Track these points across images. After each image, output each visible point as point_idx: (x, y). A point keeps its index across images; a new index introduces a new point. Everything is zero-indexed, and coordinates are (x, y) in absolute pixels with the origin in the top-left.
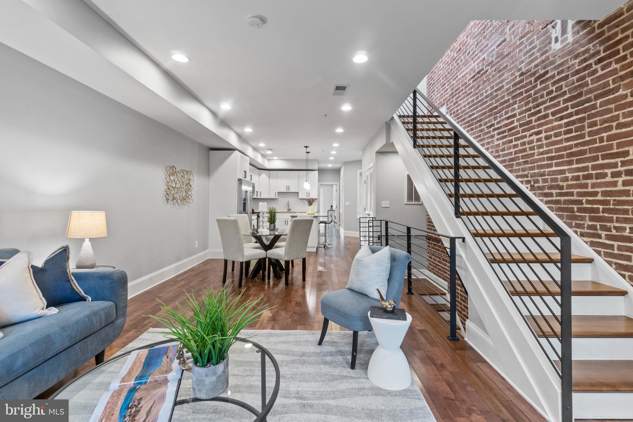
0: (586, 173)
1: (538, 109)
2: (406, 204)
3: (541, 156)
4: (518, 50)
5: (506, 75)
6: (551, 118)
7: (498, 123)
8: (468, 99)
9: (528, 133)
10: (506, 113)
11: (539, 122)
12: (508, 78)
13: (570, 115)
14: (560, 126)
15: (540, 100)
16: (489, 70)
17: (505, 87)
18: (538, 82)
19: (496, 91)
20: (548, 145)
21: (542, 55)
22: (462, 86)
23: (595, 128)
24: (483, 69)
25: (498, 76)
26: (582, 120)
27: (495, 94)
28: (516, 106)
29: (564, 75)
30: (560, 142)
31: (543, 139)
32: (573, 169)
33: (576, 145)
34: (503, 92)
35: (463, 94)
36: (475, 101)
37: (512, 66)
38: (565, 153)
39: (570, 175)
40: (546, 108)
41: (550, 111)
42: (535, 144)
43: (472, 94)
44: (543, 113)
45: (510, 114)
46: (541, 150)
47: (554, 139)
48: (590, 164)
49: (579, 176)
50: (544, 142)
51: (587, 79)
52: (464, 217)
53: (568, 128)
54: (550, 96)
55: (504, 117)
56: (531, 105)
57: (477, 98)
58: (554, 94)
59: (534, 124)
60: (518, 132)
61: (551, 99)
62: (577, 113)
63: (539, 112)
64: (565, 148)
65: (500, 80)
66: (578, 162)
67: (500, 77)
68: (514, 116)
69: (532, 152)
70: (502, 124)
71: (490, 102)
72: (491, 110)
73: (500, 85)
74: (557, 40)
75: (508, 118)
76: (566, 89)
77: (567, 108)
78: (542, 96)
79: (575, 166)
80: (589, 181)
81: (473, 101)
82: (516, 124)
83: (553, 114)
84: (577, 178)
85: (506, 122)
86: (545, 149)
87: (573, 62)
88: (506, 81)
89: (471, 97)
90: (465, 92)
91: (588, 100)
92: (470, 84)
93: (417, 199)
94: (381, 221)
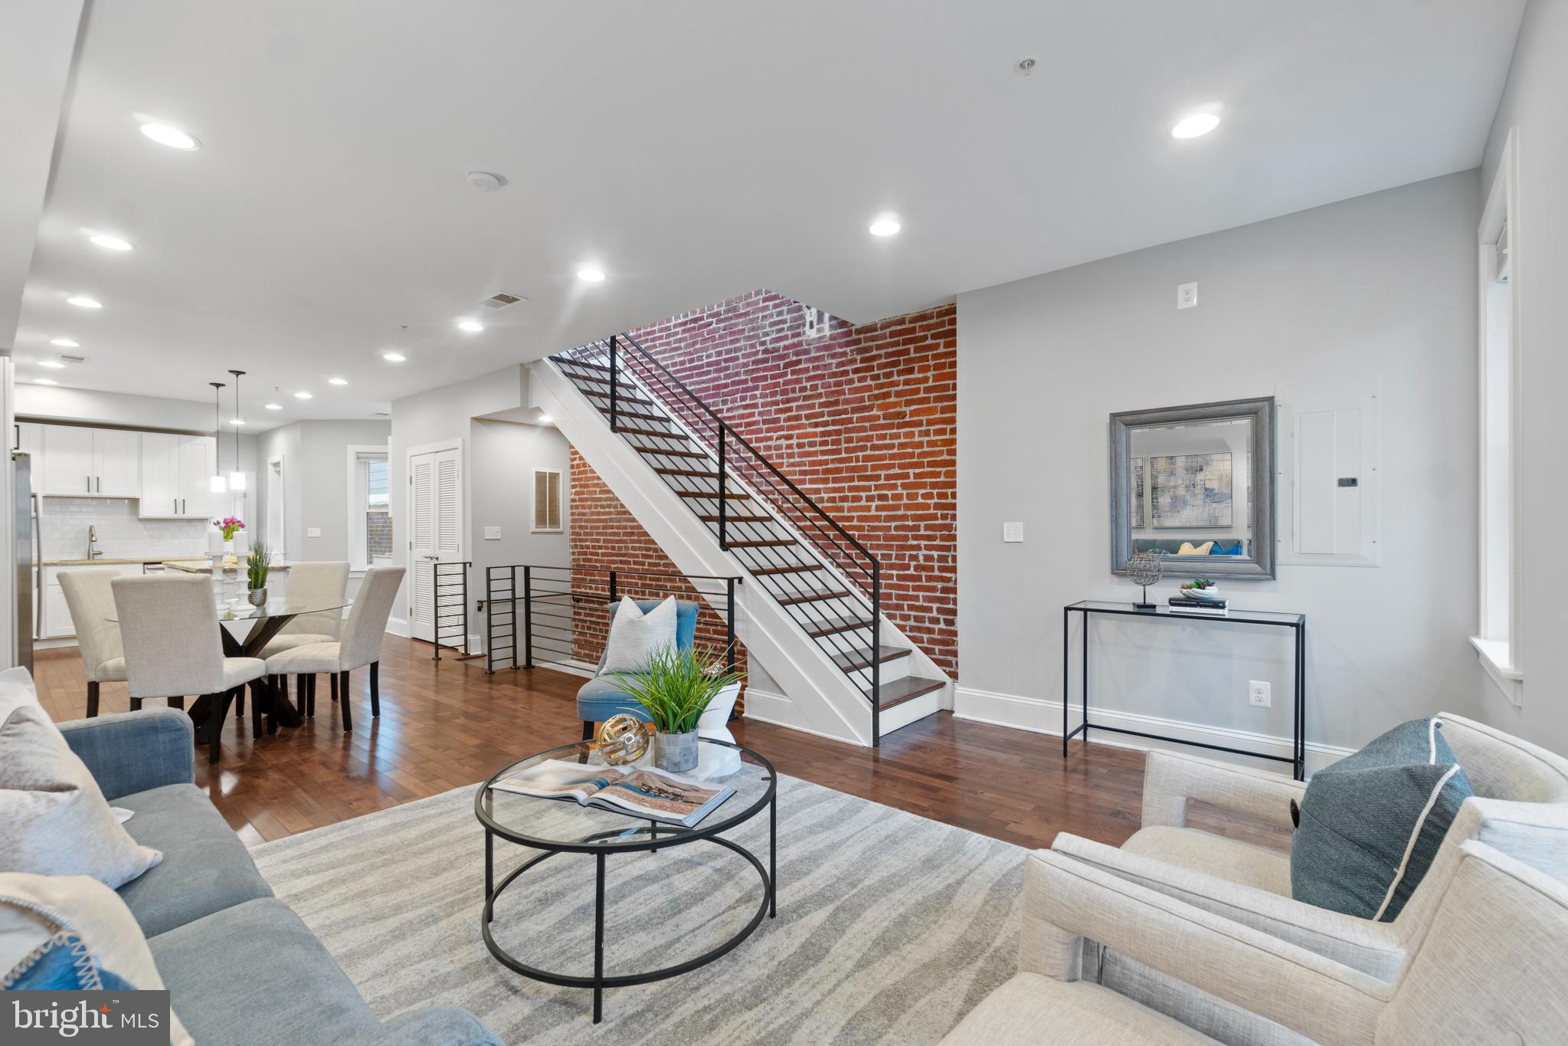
0: (842, 494)
1: (787, 405)
2: (533, 533)
3: (791, 469)
4: (761, 315)
5: (742, 343)
6: (804, 421)
7: (728, 410)
8: (673, 357)
9: (775, 435)
10: (743, 399)
11: (789, 423)
12: (746, 349)
13: (826, 424)
14: (815, 435)
15: (791, 395)
16: (714, 325)
17: (741, 361)
18: (789, 370)
19: (726, 361)
20: (801, 455)
21: (794, 336)
22: (661, 330)
23: (851, 445)
24: (702, 319)
25: (728, 339)
26: (838, 432)
27: (723, 365)
28: (758, 393)
29: (819, 372)
30: (815, 454)
31: (795, 446)
32: (829, 488)
33: (833, 461)
34: (737, 366)
35: (662, 345)
36: (688, 365)
37: (751, 333)
38: (820, 468)
39: (826, 496)
40: (799, 408)
41: (803, 413)
42: (784, 451)
43: (682, 351)
44: (794, 413)
45: (748, 402)
46: (792, 460)
47: (807, 449)
48: (846, 485)
49: (835, 498)
50: (796, 450)
51: (844, 387)
53: (824, 439)
54: (804, 394)
55: (739, 404)
56: (779, 398)
57: (691, 361)
58: (808, 393)
59: (782, 423)
60: (760, 431)
61: (806, 398)
62: (834, 423)
63: (790, 409)
64: (820, 463)
65: (733, 346)
66: (835, 480)
67: (732, 342)
68: (755, 406)
69: (781, 461)
70: (736, 413)
71: (716, 375)
72: (718, 387)
73: (733, 355)
74: (812, 326)
75: (746, 407)
76: (822, 391)
77: (822, 415)
78: (794, 391)
79: (830, 485)
80: (845, 504)
81: (682, 363)
82: (757, 418)
83: (808, 417)
84: (832, 500)
85: (742, 412)
86: (797, 459)
87: (830, 361)
88: (743, 352)
89: (679, 355)
90: (668, 344)
91: (845, 412)
92: (677, 333)
93: (554, 521)
94: (513, 568)
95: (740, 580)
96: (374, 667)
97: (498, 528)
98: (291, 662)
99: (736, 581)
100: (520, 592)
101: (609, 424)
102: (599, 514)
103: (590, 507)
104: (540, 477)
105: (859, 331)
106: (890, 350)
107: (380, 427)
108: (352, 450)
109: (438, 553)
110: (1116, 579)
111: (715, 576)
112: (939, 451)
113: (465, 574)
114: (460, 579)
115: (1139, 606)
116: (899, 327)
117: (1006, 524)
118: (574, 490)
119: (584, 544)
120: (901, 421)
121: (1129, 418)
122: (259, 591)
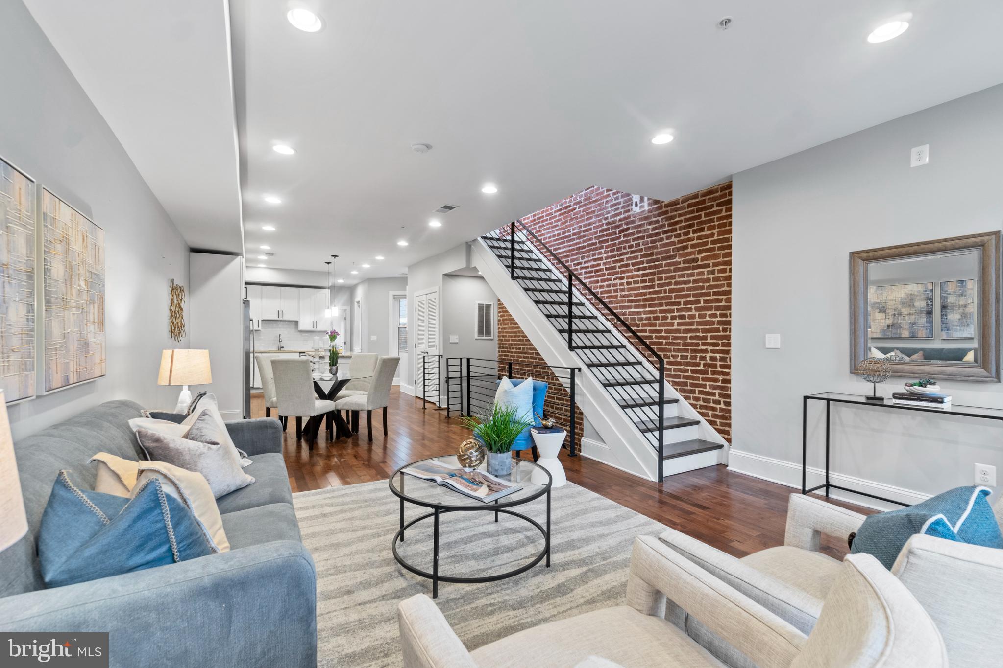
0: (655, 315)
1: (621, 258)
2: (475, 339)
3: (623, 299)
4: (605, 200)
5: (594, 219)
6: (631, 267)
7: (585, 262)
8: (553, 231)
9: (613, 277)
10: (594, 255)
11: (622, 269)
12: (596, 223)
13: (645, 268)
14: (638, 276)
15: (623, 251)
16: (577, 210)
17: (593, 231)
18: (622, 235)
19: (584, 231)
20: (629, 290)
21: (625, 212)
22: (547, 215)
23: (661, 282)
24: (570, 206)
25: (586, 217)
26: (653, 274)
27: (582, 234)
28: (603, 250)
29: (641, 235)
30: (638, 288)
31: (625, 284)
32: (647, 311)
33: (649, 293)
34: (590, 234)
35: (547, 224)
36: (562, 236)
37: (599, 213)
38: (641, 298)
39: (644, 316)
40: (628, 259)
41: (630, 262)
42: (618, 287)
43: (558, 227)
44: (625, 262)
45: (597, 257)
46: (623, 293)
47: (633, 285)
48: (658, 309)
49: (650, 317)
50: (626, 287)
51: (657, 243)
52: (579, 351)
53: (644, 278)
54: (631, 250)
55: (592, 258)
56: (615, 253)
57: (564, 233)
58: (634, 249)
59: (617, 270)
60: (604, 275)
61: (632, 252)
62: (650, 268)
63: (622, 260)
64: (641, 294)
65: (588, 222)
66: (651, 306)
67: (588, 219)
68: (601, 259)
69: (616, 294)
70: (589, 264)
71: (578, 241)
72: (579, 248)
73: (588, 227)
74: (636, 205)
75: (595, 260)
76: (643, 247)
77: (642, 263)
78: (625, 248)
79: (648, 309)
80: (657, 322)
81: (559, 234)
82: (602, 267)
83: (633, 265)
84: (649, 319)
85: (593, 263)
86: (627, 293)
87: (648, 227)
88: (594, 225)
89: (557, 230)
90: (551, 223)
91: (658, 260)
92: (556, 217)
93: (488, 333)
94: (461, 359)
95: (580, 369)
96: (385, 409)
97: (457, 336)
98: (346, 404)
99: (576, 371)
100: (465, 373)
101: (510, 275)
103: (508, 324)
104: (481, 307)
105: (667, 206)
106: (688, 216)
107: (402, 281)
108: (392, 293)
109: (428, 350)
110: (854, 377)
111: (566, 366)
112: (721, 285)
113: (439, 362)
114: (437, 365)
115: (868, 398)
116: (694, 201)
117: (767, 336)
118: (499, 314)
119: (505, 346)
120: (695, 264)
121: (865, 255)
122: (334, 367)
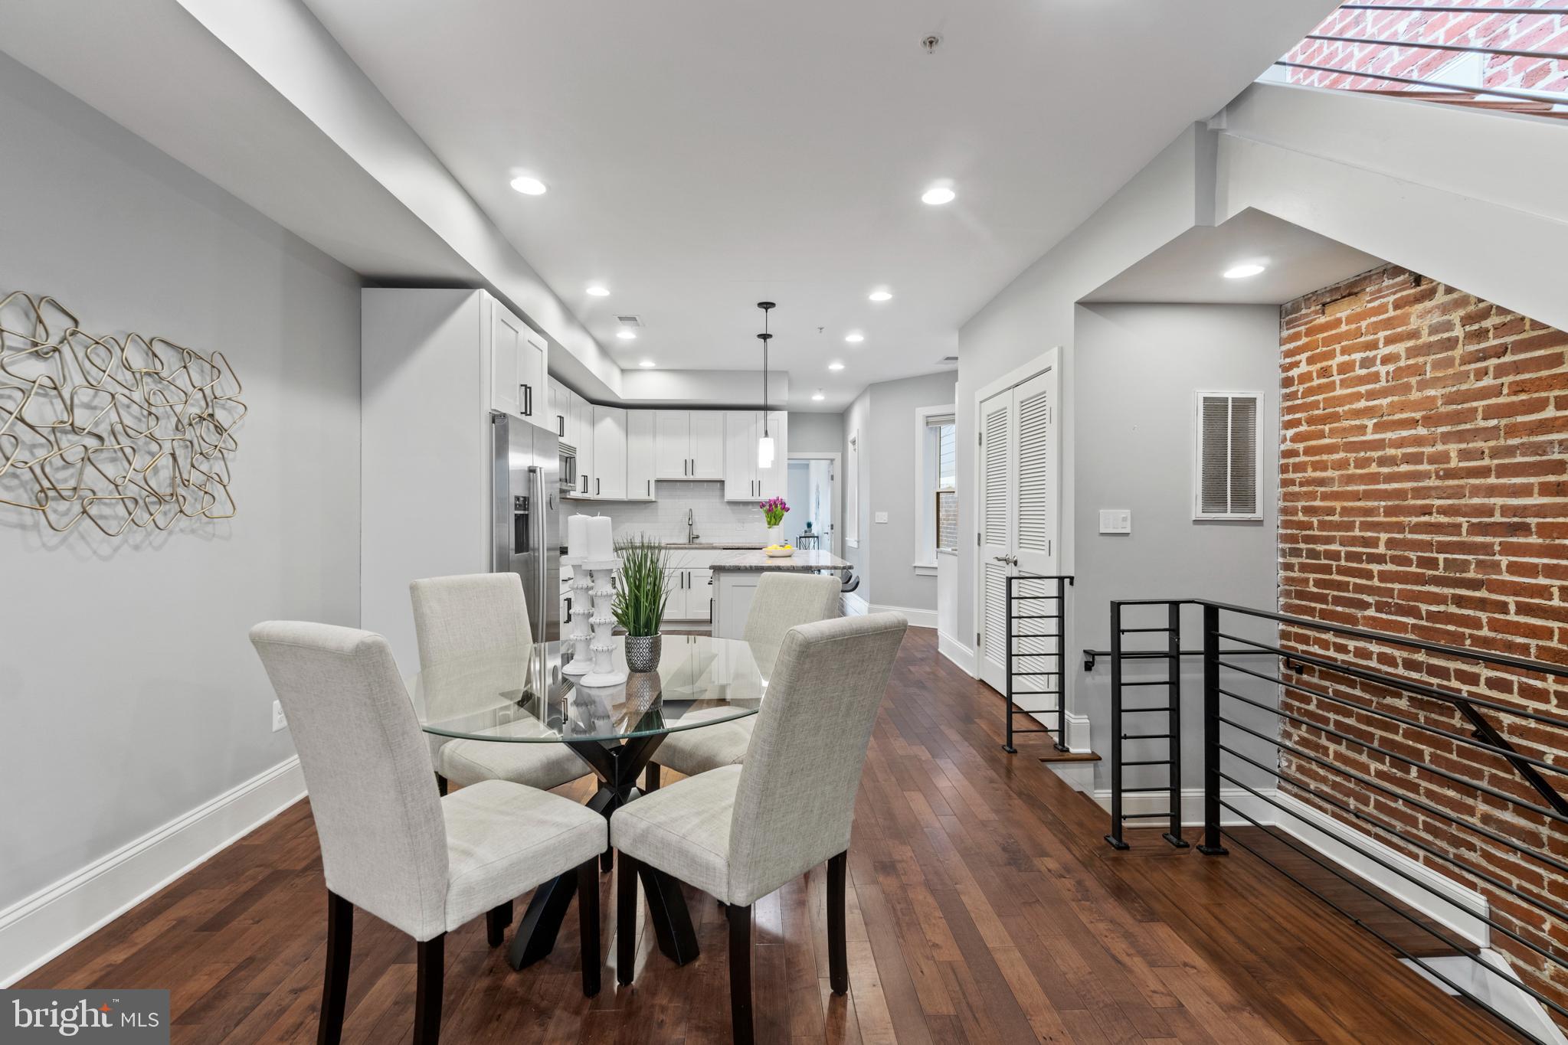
2: (1197, 522)
93: (1244, 498)
94: (1175, 606)
97: (1126, 513)
102: (1374, 478)
103: (1342, 464)
104: (1214, 408)
108: (922, 412)
113: (1061, 598)
114: (1052, 607)
118: (1290, 433)
119: (1320, 548)
122: (645, 642)
